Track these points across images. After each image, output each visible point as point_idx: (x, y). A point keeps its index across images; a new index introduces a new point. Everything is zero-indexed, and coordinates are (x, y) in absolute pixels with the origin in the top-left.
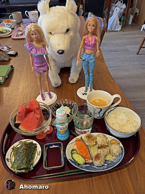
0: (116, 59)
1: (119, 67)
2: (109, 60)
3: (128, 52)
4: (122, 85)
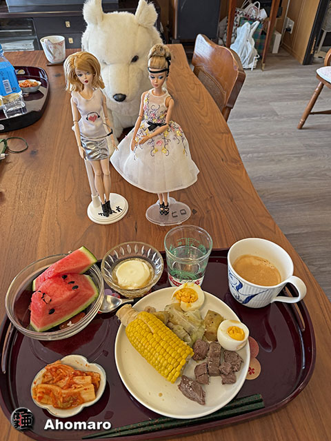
0: (250, 134)
1: (259, 152)
3: (276, 118)
4: (270, 196)
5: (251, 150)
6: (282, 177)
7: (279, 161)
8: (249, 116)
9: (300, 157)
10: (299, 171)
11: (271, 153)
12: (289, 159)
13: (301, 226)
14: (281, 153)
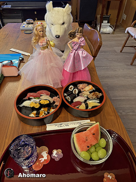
0: (105, 59)
1: (107, 67)
2: (99, 60)
3: (116, 53)
4: (110, 84)
5: (104, 65)
6: (116, 77)
7: (115, 70)
8: (105, 52)
9: (124, 69)
10: (122, 75)
11: (112, 67)
12: (119, 70)
13: (121, 96)
14: (116, 67)
